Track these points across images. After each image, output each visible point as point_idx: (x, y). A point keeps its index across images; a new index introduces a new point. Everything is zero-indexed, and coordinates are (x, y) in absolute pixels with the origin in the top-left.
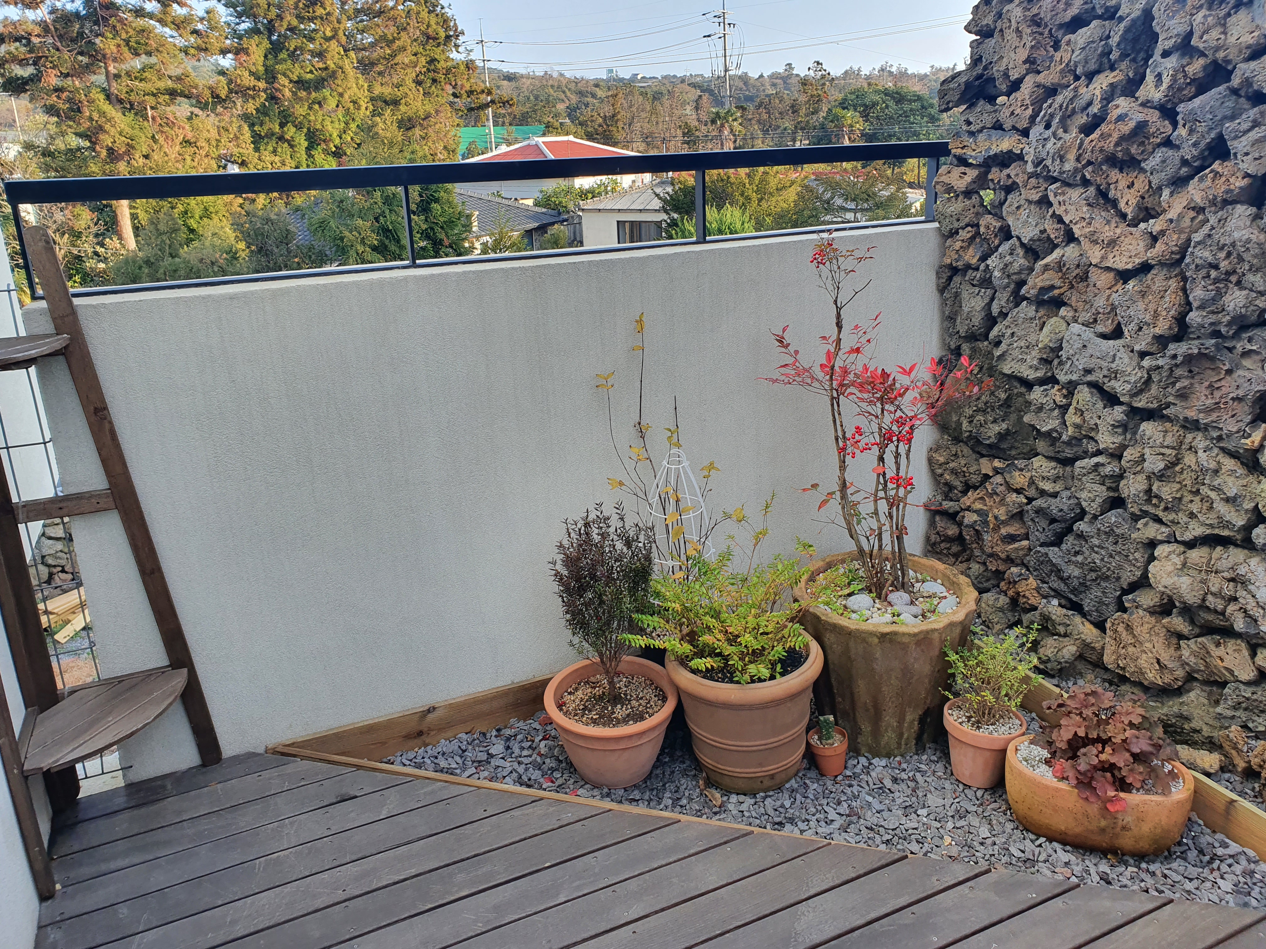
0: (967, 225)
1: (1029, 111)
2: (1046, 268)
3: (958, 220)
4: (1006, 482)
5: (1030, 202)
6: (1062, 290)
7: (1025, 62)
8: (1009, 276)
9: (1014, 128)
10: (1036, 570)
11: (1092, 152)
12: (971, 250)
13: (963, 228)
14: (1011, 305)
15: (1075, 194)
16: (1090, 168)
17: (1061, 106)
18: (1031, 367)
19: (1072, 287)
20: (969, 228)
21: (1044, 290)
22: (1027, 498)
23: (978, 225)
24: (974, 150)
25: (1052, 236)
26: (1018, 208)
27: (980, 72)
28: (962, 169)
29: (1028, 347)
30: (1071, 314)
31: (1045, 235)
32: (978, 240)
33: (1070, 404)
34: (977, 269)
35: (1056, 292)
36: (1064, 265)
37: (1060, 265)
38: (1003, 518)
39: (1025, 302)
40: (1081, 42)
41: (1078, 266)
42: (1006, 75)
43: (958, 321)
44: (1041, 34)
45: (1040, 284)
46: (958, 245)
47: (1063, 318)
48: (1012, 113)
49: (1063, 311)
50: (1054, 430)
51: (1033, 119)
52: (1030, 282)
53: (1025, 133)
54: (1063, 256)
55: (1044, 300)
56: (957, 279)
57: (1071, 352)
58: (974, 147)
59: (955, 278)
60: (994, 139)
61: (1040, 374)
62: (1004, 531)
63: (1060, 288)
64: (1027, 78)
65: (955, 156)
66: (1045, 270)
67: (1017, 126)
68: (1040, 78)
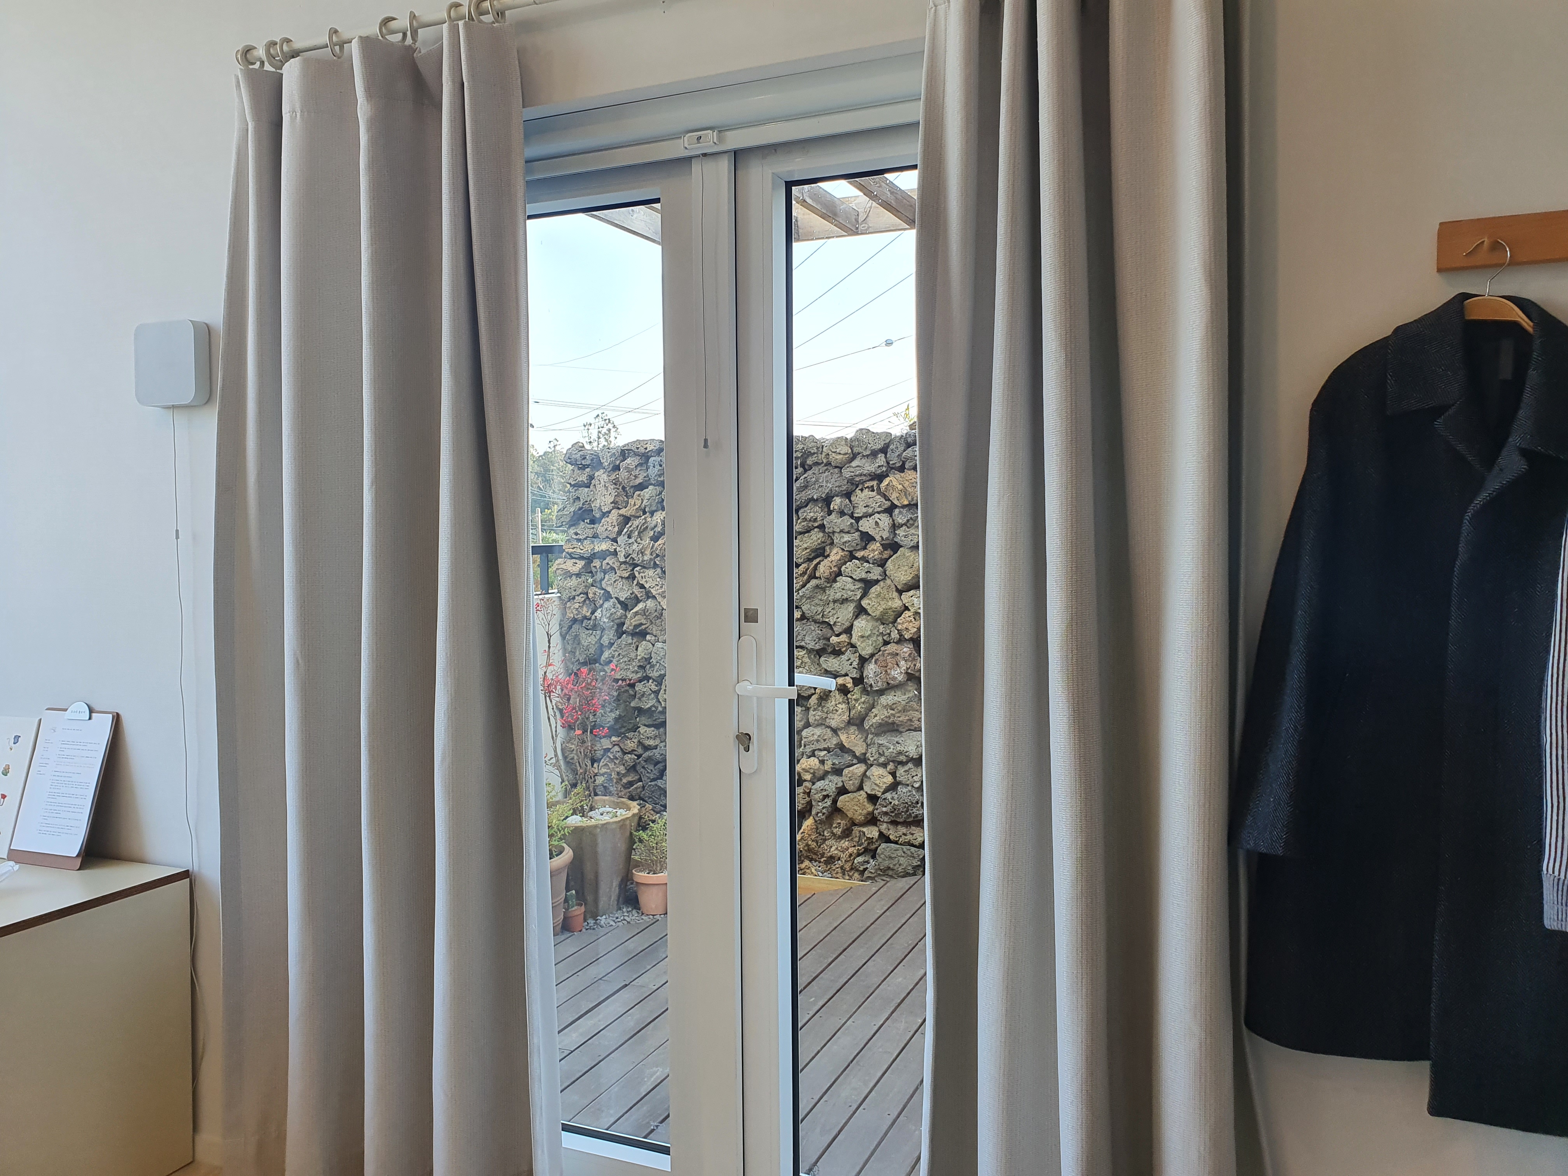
0: (580, 594)
1: (616, 529)
2: (636, 613)
3: (575, 591)
4: (621, 749)
5: (622, 578)
6: (646, 626)
7: (611, 503)
8: (613, 621)
9: (607, 537)
10: (650, 798)
11: (660, 550)
12: (584, 608)
13: (578, 596)
14: (616, 638)
15: (651, 572)
16: (658, 558)
17: (637, 527)
18: (633, 672)
19: (652, 623)
20: (582, 595)
21: (636, 626)
22: (636, 755)
23: (587, 594)
24: (582, 550)
25: (639, 596)
26: (615, 582)
27: (581, 506)
28: (574, 561)
29: (629, 661)
30: (653, 638)
31: (633, 596)
32: (587, 602)
33: (661, 689)
34: (590, 619)
35: (643, 627)
36: (648, 611)
37: (644, 612)
38: (623, 772)
39: (624, 635)
40: (647, 496)
41: (656, 611)
42: (600, 509)
43: (577, 653)
44: (618, 489)
45: (634, 624)
46: (577, 605)
47: (649, 641)
48: (606, 530)
49: (648, 637)
50: (653, 706)
51: (620, 533)
52: (627, 622)
53: (615, 540)
54: (646, 606)
55: (636, 632)
56: (576, 627)
57: (659, 658)
58: (582, 547)
59: (574, 626)
60: (595, 543)
61: (639, 675)
62: (625, 781)
63: (646, 624)
64: (613, 511)
65: (568, 553)
66: (636, 615)
67: (610, 536)
68: (621, 512)
